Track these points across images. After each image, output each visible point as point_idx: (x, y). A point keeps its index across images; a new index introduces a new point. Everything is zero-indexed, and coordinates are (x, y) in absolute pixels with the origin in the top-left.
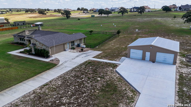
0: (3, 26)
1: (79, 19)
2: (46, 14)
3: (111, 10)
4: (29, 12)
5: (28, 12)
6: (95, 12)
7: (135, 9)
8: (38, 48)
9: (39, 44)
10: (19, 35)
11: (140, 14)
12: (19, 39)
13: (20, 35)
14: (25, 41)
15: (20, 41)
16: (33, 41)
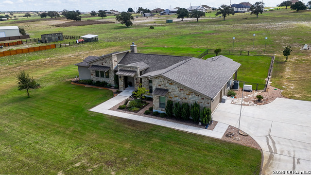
0: (21, 43)
1: (152, 28)
2: (80, 20)
3: (190, 10)
4: (48, 17)
5: (45, 16)
6: (163, 14)
7: (234, 8)
8: (175, 99)
9: (177, 90)
10: (95, 64)
11: (256, 16)
12: (94, 74)
13: (99, 64)
14: (109, 78)
15: (97, 78)
16: (160, 83)
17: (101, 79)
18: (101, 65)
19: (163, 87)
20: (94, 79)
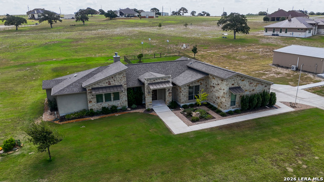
8: (246, 93)
9: (248, 84)
12: (94, 100)
13: (103, 85)
14: (119, 99)
15: (99, 104)
16: (233, 82)
17: (106, 104)
18: (107, 85)
19: (236, 85)
20: (93, 108)
